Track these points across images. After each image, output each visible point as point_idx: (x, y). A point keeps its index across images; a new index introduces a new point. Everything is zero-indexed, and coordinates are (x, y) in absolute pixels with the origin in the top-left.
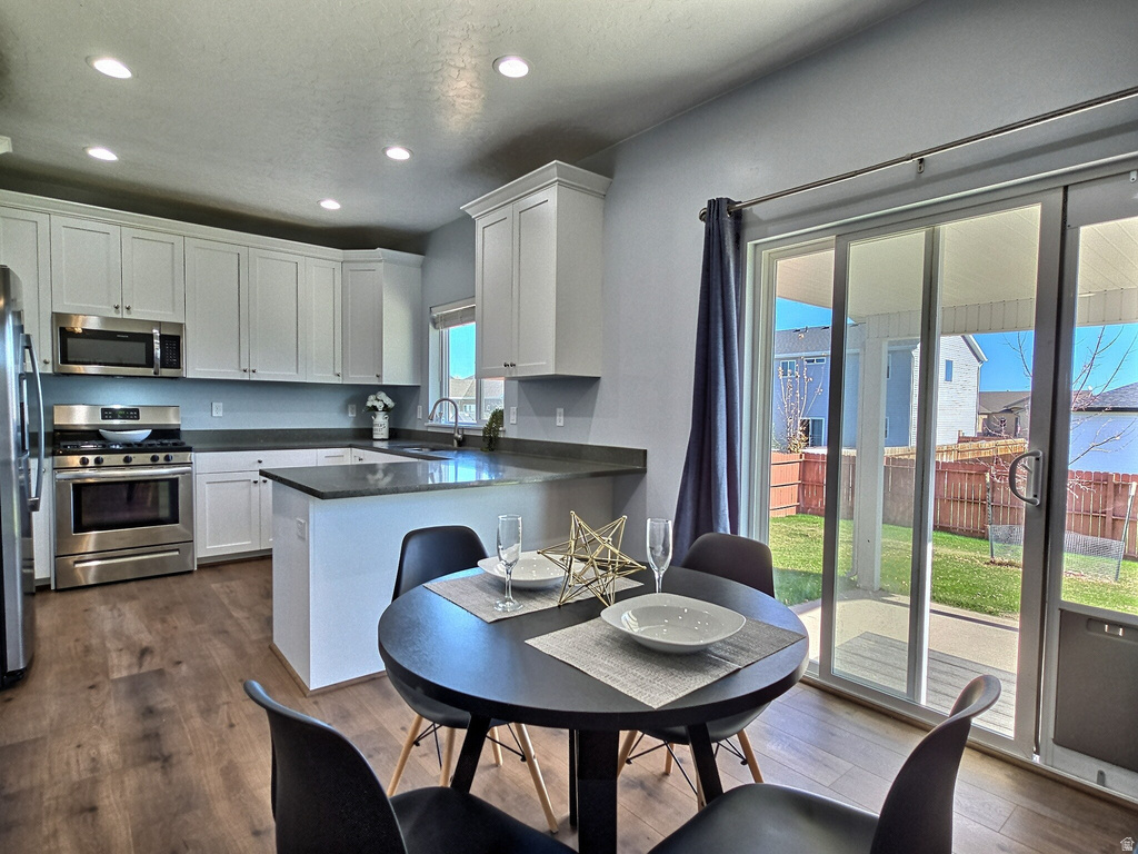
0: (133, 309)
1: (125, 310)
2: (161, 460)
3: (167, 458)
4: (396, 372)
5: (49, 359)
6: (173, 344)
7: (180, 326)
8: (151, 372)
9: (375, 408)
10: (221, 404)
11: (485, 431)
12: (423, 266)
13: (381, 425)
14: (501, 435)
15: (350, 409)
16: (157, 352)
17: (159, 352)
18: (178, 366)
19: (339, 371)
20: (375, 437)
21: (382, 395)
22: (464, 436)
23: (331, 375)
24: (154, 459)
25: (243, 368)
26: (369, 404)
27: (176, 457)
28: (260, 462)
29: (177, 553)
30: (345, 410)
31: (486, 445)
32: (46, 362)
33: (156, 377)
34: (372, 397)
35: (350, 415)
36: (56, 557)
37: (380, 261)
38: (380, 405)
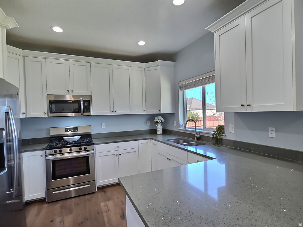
0: (74, 91)
1: (71, 92)
2: (83, 149)
3: (85, 148)
4: (166, 108)
5: (46, 112)
6: (87, 103)
7: (90, 96)
8: (80, 114)
9: (157, 122)
10: (105, 123)
11: (213, 134)
12: (175, 66)
13: (160, 128)
14: (224, 138)
15: (148, 122)
16: (82, 107)
17: (82, 106)
18: (89, 111)
19: (144, 109)
20: (157, 133)
21: (160, 117)
22: (200, 136)
23: (142, 111)
24: (80, 149)
25: (111, 110)
26: (155, 121)
27: (88, 147)
28: (118, 147)
29: (89, 185)
30: (146, 123)
31: (214, 141)
32: (45, 113)
33: (82, 115)
34: (156, 118)
35: (148, 125)
36: (47, 190)
37: (159, 66)
38: (159, 121)
